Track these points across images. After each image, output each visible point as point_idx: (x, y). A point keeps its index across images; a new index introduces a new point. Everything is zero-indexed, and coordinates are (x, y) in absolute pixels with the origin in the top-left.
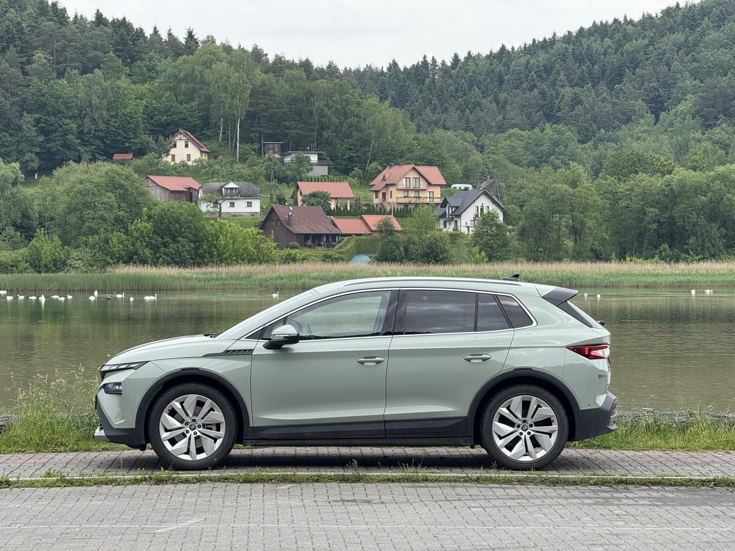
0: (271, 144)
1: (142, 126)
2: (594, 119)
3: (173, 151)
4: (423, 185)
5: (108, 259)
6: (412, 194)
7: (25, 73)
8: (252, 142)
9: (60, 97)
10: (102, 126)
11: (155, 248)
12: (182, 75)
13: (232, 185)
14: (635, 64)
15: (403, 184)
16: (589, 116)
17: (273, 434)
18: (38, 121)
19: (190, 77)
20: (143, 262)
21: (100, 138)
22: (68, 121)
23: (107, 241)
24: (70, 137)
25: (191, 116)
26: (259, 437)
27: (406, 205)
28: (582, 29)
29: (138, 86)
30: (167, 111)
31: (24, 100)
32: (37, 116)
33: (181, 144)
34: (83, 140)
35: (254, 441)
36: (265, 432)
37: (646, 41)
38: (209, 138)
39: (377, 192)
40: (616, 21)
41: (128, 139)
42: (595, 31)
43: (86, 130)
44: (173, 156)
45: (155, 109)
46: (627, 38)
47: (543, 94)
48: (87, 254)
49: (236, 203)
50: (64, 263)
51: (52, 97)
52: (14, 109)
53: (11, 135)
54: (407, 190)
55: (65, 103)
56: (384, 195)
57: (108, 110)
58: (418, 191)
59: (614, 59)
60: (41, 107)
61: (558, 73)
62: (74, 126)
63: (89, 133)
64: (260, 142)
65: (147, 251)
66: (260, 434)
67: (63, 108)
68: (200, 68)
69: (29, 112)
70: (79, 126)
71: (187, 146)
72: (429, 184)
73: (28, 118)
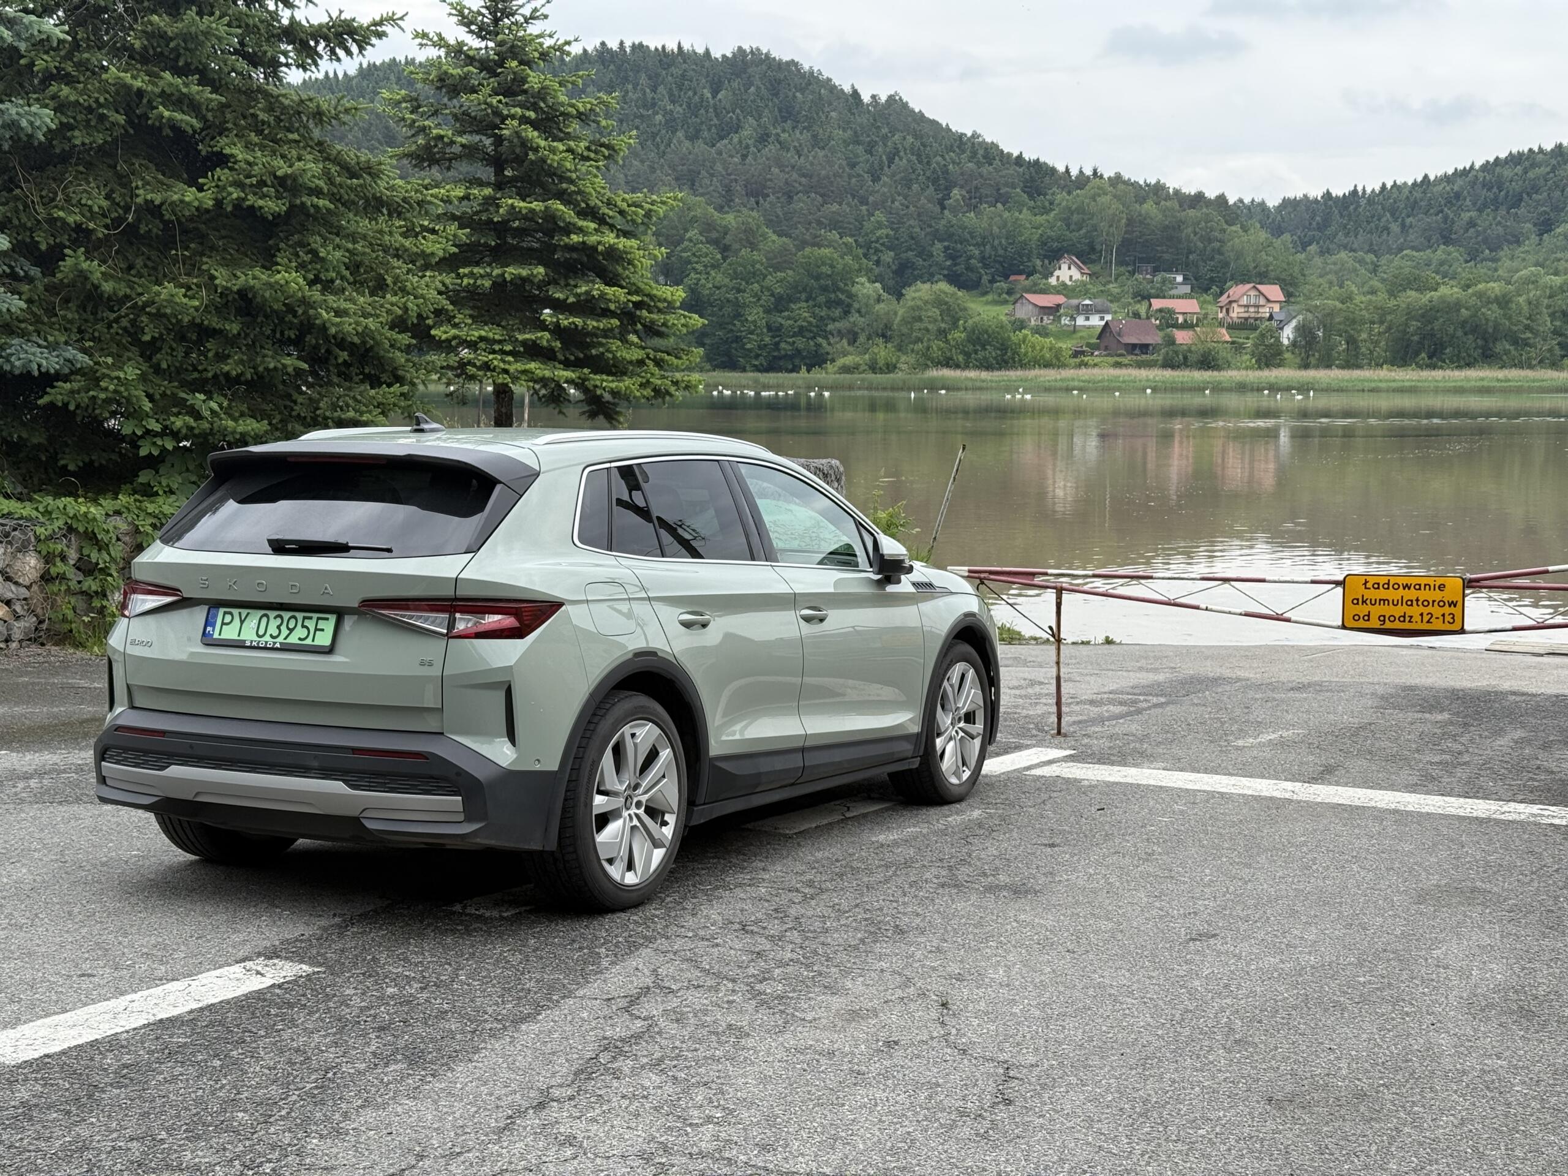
0: (1144, 266)
1: (1035, 252)
2: (1485, 241)
3: (1057, 273)
4: (1262, 301)
5: (929, 363)
6: (1252, 310)
7: (943, 208)
8: (1127, 265)
9: (966, 228)
10: (1001, 252)
11: (968, 355)
12: (1074, 207)
13: (1087, 302)
14: (1536, 189)
15: (1244, 301)
16: (1480, 238)
18: (947, 248)
19: (1080, 210)
20: (957, 366)
21: (1001, 263)
22: (972, 248)
23: (928, 349)
24: (973, 261)
25: (1079, 242)
27: (1246, 319)
28: (1497, 158)
29: (1038, 217)
30: (1058, 239)
31: (937, 230)
32: (946, 244)
33: (1065, 267)
34: (985, 264)
37: (1548, 169)
38: (1093, 262)
39: (1221, 308)
40: (1530, 150)
41: (1022, 263)
42: (1511, 160)
43: (987, 255)
44: (1058, 277)
45: (1049, 237)
46: (1533, 165)
47: (1446, 218)
48: (912, 359)
49: (1091, 317)
50: (895, 367)
51: (960, 227)
52: (928, 238)
53: (925, 260)
54: (1247, 306)
55: (970, 233)
56: (1228, 311)
57: (1007, 238)
58: (1258, 306)
59: (1516, 186)
60: (950, 237)
61: (1465, 199)
62: (977, 252)
63: (990, 257)
64: (1135, 264)
65: (961, 358)
67: (968, 236)
68: (1087, 201)
69: (941, 240)
70: (982, 252)
71: (1069, 268)
72: (1268, 301)
73: (939, 245)
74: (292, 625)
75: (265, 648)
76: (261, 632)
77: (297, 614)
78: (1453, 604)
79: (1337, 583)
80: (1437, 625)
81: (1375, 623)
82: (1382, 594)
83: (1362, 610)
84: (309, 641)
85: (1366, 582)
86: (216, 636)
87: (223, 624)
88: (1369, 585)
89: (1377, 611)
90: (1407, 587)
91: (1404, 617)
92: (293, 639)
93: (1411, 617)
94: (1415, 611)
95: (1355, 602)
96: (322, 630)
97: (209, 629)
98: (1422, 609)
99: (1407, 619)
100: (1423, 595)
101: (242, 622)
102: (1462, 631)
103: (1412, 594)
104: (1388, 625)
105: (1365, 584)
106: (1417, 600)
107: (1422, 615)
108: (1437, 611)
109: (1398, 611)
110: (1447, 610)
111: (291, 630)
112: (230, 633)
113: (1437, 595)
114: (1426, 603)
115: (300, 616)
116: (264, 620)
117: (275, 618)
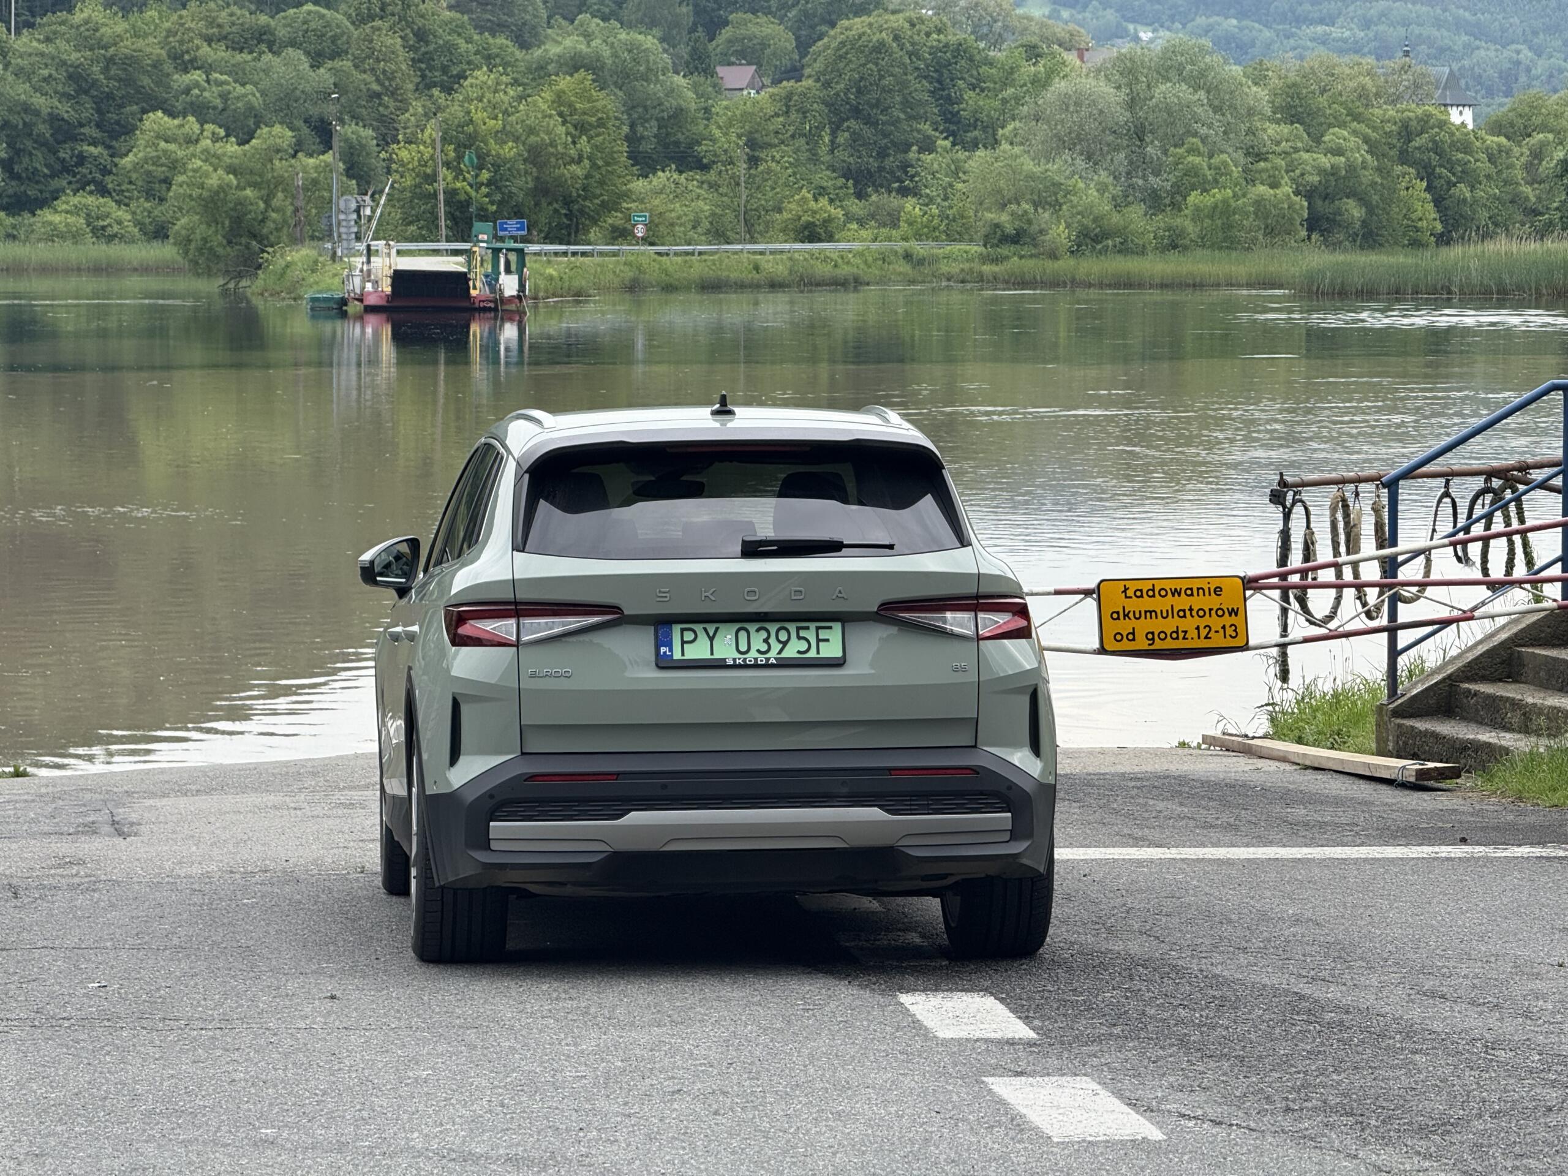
74: (783, 636)
75: (756, 666)
76: (743, 648)
77: (787, 625)
78: (1234, 612)
79: (1087, 593)
80: (1217, 641)
81: (1142, 644)
82: (1147, 604)
83: (1125, 626)
84: (812, 654)
85: (1126, 590)
86: (677, 655)
87: (683, 642)
88: (1130, 593)
89: (1143, 626)
90: (1176, 592)
91: (1177, 632)
92: (790, 652)
93: (1186, 632)
94: (1188, 624)
95: (1115, 616)
96: (827, 640)
97: (663, 650)
98: (1197, 621)
99: (1181, 635)
100: (1197, 602)
101: (711, 639)
102: (1246, 647)
103: (1183, 602)
104: (1158, 645)
105: (1125, 591)
106: (1191, 610)
107: (1198, 628)
108: (1216, 623)
109: (1169, 625)
110: (1227, 620)
111: (785, 644)
112: (698, 651)
113: (1213, 602)
114: (1202, 613)
115: (792, 627)
116: (743, 635)
117: (758, 630)
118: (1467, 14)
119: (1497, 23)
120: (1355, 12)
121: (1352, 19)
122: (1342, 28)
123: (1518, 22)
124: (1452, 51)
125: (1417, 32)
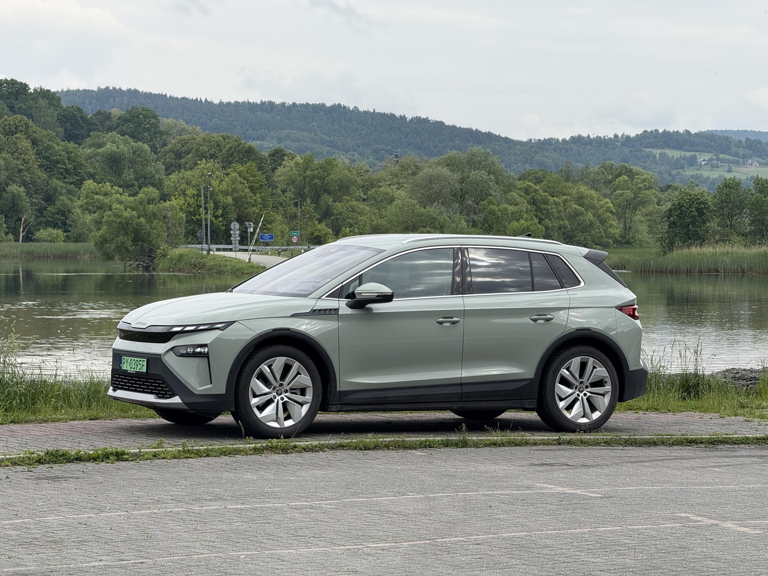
17: (359, 399)
26: (345, 402)
35: (339, 406)
36: (349, 397)
66: (346, 398)
118: (326, 137)
119: (340, 141)
120: (274, 134)
121: (273, 138)
122: (268, 142)
123: (350, 140)
124: (322, 154)
125: (305, 145)
